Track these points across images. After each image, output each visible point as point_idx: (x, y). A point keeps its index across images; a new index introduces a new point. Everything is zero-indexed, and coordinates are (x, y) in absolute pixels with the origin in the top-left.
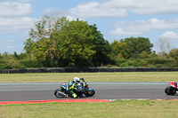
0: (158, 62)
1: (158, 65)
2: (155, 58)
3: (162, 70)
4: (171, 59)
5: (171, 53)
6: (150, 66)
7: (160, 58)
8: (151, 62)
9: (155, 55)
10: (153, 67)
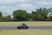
0: (4, 19)
1: (4, 20)
2: (3, 18)
3: (5, 21)
4: (8, 18)
5: (8, 16)
6: (2, 20)
7: (5, 18)
8: (2, 19)
9: (3, 17)
10: (3, 20)
